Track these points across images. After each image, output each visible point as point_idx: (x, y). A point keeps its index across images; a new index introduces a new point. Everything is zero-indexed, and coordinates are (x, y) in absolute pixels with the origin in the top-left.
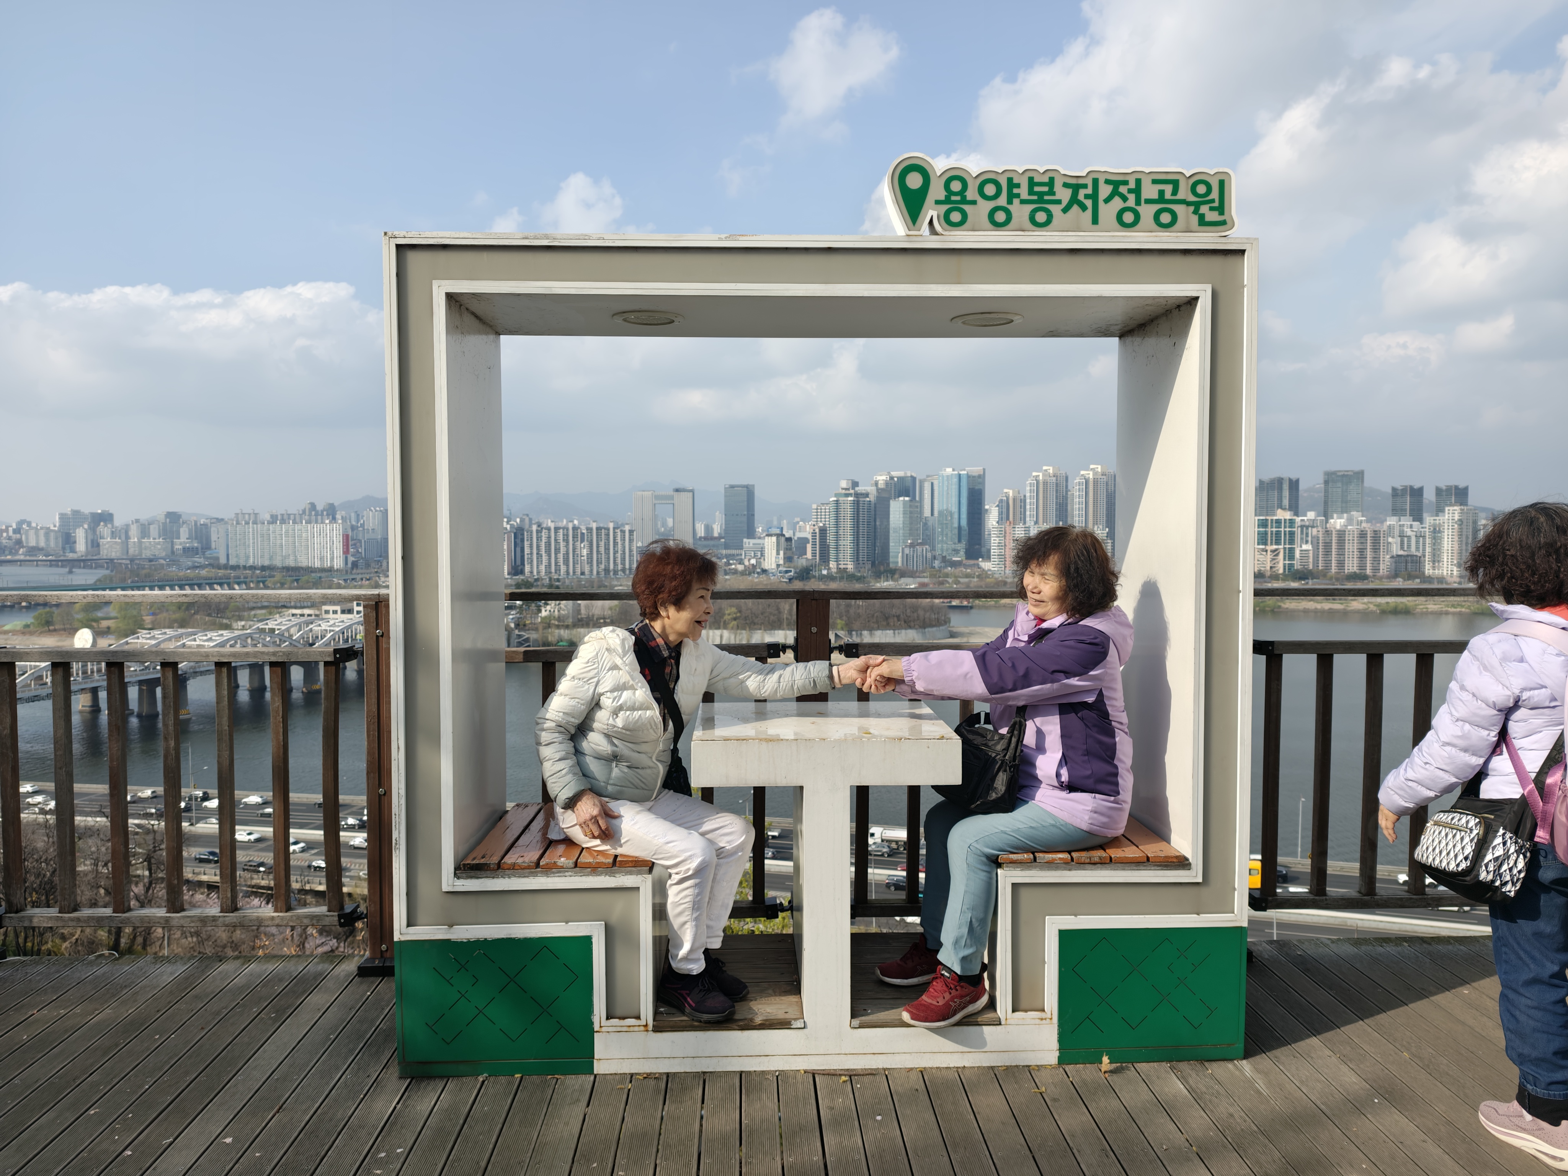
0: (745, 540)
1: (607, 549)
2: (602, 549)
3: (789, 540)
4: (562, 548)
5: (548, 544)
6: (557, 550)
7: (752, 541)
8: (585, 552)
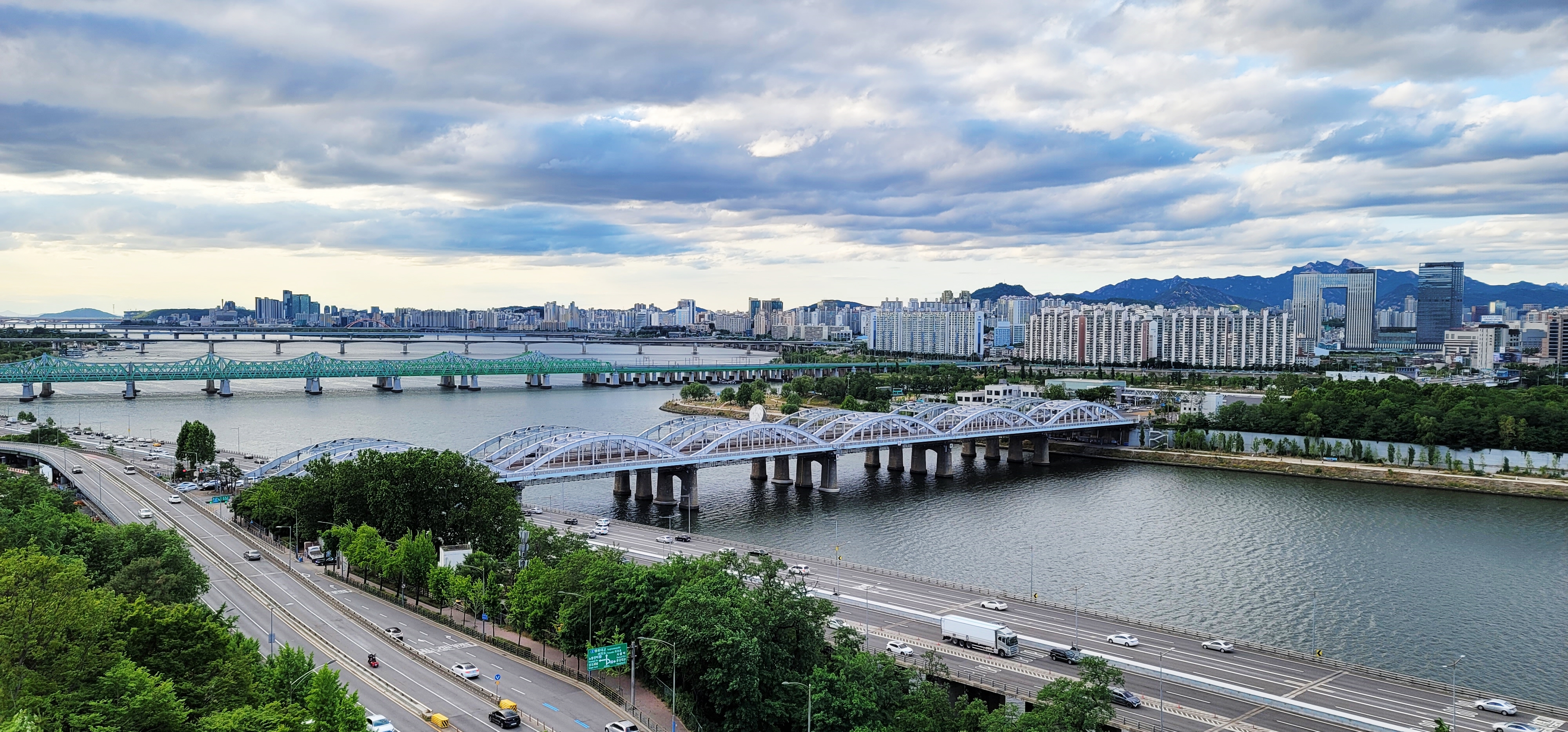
0: (1446, 332)
1: (1260, 343)
2: (1253, 341)
3: (1514, 332)
4: (1205, 339)
5: (1189, 334)
6: (1199, 342)
7: (1457, 334)
8: (1233, 343)
